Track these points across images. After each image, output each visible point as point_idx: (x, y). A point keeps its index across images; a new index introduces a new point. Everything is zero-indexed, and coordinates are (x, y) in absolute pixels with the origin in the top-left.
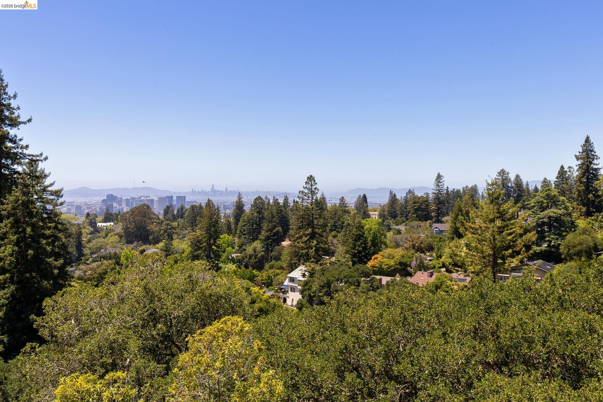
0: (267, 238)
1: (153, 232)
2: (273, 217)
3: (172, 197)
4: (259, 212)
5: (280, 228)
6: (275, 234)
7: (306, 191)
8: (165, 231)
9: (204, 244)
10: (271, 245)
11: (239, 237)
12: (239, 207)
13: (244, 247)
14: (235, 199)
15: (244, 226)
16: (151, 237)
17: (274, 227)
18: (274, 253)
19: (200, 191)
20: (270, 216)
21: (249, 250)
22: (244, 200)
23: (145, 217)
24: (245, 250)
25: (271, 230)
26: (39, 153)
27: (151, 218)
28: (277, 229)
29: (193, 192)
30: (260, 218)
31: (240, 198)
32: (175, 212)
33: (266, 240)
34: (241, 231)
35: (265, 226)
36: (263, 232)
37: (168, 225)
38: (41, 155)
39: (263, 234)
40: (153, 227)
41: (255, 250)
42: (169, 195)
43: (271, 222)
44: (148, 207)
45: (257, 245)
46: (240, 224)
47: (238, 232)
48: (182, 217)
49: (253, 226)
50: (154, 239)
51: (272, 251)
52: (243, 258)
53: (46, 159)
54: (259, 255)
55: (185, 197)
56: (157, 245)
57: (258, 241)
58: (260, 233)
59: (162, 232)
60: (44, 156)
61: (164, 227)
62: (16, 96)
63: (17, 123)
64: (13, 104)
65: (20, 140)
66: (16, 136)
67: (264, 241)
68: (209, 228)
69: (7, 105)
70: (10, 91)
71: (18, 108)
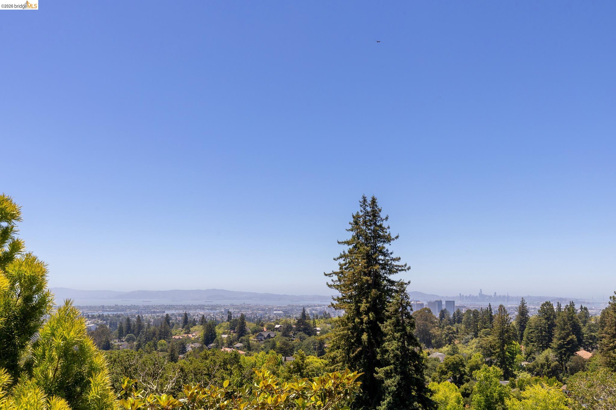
0: (561, 347)
1: (435, 336)
2: (565, 324)
3: (441, 301)
4: (547, 319)
5: (574, 337)
6: (569, 343)
8: (447, 336)
9: (498, 350)
10: (565, 354)
11: (527, 345)
12: (523, 312)
13: (533, 355)
15: (531, 332)
16: (433, 341)
17: (568, 335)
18: (569, 363)
19: (468, 295)
20: (562, 323)
21: (540, 358)
22: (529, 306)
23: (426, 320)
24: (534, 358)
25: (564, 338)
26: (403, 264)
27: (432, 323)
28: (570, 337)
29: (461, 297)
30: (549, 325)
31: (523, 304)
32: (451, 316)
33: (559, 349)
34: (527, 338)
35: (557, 333)
36: (555, 340)
37: (449, 329)
38: (406, 265)
39: (555, 343)
40: (435, 331)
41: (547, 359)
42: (439, 300)
43: (564, 329)
44: (429, 310)
45: (549, 353)
46: (526, 330)
47: (525, 338)
48: (459, 321)
49: (541, 333)
50: (436, 342)
51: (566, 361)
52: (534, 367)
53: (409, 268)
54: (553, 365)
55: (454, 302)
56: (441, 349)
57: (549, 349)
58: (551, 340)
59: (444, 336)
60: (407, 267)
61: (446, 331)
62: (387, 218)
63: (388, 239)
64: (385, 224)
65: (391, 253)
66: (387, 250)
67: (556, 350)
68: (502, 334)
69: (380, 226)
70: (383, 215)
71: (389, 228)
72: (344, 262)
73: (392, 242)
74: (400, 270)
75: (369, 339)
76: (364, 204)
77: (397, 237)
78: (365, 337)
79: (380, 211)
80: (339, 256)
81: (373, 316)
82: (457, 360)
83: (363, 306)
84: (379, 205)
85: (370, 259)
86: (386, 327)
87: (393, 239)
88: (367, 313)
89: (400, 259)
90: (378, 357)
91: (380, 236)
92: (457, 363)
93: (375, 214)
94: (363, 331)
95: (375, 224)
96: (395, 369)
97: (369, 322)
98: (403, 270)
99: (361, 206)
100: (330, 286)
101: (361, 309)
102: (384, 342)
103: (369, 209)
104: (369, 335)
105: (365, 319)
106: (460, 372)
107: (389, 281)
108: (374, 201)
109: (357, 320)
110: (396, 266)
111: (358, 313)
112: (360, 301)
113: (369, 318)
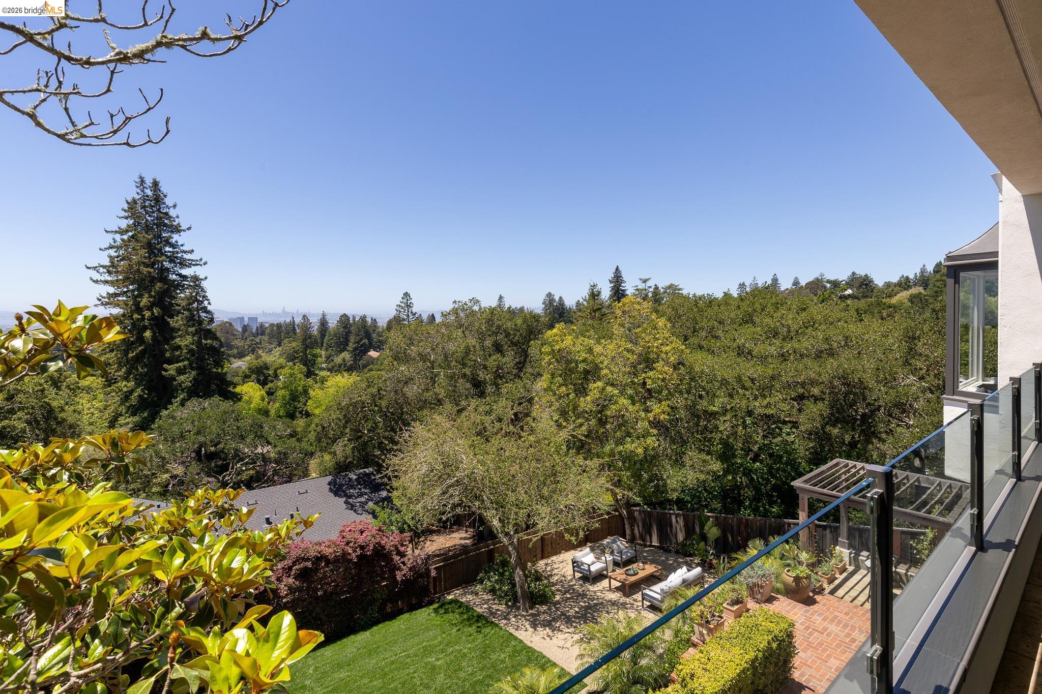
0: (355, 349)
1: (237, 347)
2: (359, 331)
3: (243, 318)
4: (345, 327)
5: (366, 341)
6: (362, 346)
7: (403, 305)
8: (250, 346)
9: (301, 354)
10: (358, 355)
11: (327, 350)
12: (323, 323)
13: (332, 358)
14: (320, 317)
15: (331, 339)
16: (235, 353)
17: (361, 339)
18: (362, 362)
19: (271, 312)
20: (356, 330)
21: (338, 360)
22: (328, 318)
23: (228, 333)
24: (333, 360)
25: (358, 343)
26: (198, 259)
27: (234, 335)
28: (363, 341)
29: (264, 314)
30: (346, 332)
32: (254, 330)
33: (353, 351)
34: (327, 344)
35: (352, 339)
36: (351, 344)
37: (252, 340)
38: (201, 259)
39: (351, 346)
40: (238, 343)
41: (344, 360)
42: (241, 316)
43: (358, 335)
44: (231, 324)
45: (346, 355)
46: (326, 338)
47: (324, 345)
48: (263, 334)
49: (339, 339)
50: (239, 353)
51: (359, 360)
52: (333, 367)
53: (205, 263)
54: (348, 364)
55: (256, 318)
56: (243, 359)
57: (345, 352)
58: (347, 345)
59: (246, 347)
60: (203, 261)
61: (248, 342)
62: (175, 206)
63: (177, 230)
64: (172, 213)
65: (182, 245)
66: (177, 242)
67: (352, 352)
68: (305, 340)
69: (167, 214)
70: (169, 201)
71: (178, 217)
72: (116, 254)
73: (182, 233)
74: (194, 265)
75: (154, 337)
76: (142, 185)
77: (189, 229)
78: (148, 334)
79: (165, 196)
80: (107, 245)
81: (158, 311)
82: (261, 363)
83: (144, 301)
84: (164, 188)
85: (153, 250)
86: (176, 322)
87: (184, 231)
88: (150, 308)
89: (193, 251)
90: (168, 355)
91: (165, 225)
92: (261, 367)
93: (158, 199)
94: (145, 328)
95: (159, 210)
96: (190, 365)
97: (153, 318)
98: (197, 265)
99: (137, 187)
100: (96, 282)
101: (142, 304)
102: (175, 338)
103: (149, 192)
104: (154, 333)
105: (147, 314)
106: (264, 374)
107: (180, 275)
108: (155, 184)
109: (136, 316)
110: (189, 260)
111: (139, 310)
112: (141, 296)
113: (153, 314)
